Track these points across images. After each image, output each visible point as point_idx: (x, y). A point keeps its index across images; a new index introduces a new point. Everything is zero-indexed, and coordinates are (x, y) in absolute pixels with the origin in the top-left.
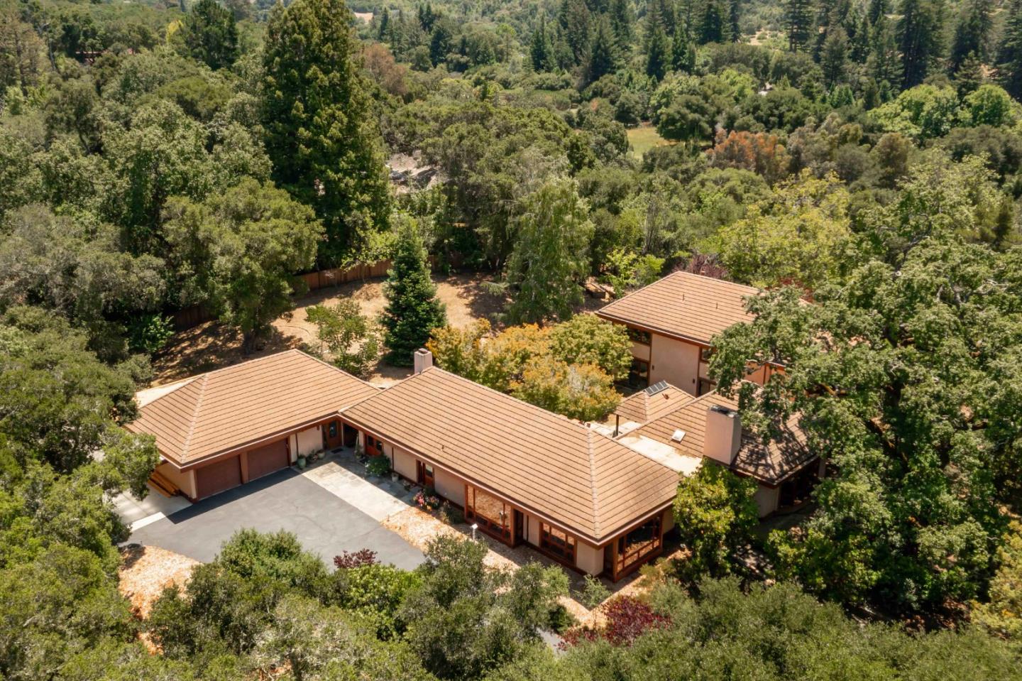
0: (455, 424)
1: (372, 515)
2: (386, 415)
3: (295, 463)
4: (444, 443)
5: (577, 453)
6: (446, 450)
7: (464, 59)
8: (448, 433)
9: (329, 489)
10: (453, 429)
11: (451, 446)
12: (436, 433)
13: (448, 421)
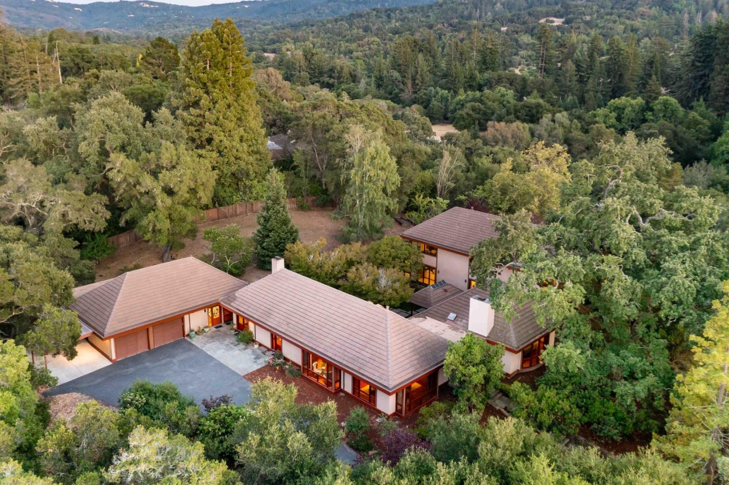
0: (296, 308)
1: (237, 371)
2: (251, 302)
3: (188, 335)
4: (289, 321)
5: (378, 327)
6: (290, 325)
7: (331, 81)
8: (292, 314)
9: (209, 353)
10: (295, 311)
11: (293, 323)
12: (284, 314)
13: (292, 306)
